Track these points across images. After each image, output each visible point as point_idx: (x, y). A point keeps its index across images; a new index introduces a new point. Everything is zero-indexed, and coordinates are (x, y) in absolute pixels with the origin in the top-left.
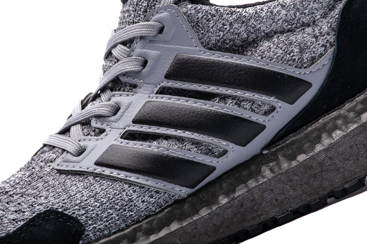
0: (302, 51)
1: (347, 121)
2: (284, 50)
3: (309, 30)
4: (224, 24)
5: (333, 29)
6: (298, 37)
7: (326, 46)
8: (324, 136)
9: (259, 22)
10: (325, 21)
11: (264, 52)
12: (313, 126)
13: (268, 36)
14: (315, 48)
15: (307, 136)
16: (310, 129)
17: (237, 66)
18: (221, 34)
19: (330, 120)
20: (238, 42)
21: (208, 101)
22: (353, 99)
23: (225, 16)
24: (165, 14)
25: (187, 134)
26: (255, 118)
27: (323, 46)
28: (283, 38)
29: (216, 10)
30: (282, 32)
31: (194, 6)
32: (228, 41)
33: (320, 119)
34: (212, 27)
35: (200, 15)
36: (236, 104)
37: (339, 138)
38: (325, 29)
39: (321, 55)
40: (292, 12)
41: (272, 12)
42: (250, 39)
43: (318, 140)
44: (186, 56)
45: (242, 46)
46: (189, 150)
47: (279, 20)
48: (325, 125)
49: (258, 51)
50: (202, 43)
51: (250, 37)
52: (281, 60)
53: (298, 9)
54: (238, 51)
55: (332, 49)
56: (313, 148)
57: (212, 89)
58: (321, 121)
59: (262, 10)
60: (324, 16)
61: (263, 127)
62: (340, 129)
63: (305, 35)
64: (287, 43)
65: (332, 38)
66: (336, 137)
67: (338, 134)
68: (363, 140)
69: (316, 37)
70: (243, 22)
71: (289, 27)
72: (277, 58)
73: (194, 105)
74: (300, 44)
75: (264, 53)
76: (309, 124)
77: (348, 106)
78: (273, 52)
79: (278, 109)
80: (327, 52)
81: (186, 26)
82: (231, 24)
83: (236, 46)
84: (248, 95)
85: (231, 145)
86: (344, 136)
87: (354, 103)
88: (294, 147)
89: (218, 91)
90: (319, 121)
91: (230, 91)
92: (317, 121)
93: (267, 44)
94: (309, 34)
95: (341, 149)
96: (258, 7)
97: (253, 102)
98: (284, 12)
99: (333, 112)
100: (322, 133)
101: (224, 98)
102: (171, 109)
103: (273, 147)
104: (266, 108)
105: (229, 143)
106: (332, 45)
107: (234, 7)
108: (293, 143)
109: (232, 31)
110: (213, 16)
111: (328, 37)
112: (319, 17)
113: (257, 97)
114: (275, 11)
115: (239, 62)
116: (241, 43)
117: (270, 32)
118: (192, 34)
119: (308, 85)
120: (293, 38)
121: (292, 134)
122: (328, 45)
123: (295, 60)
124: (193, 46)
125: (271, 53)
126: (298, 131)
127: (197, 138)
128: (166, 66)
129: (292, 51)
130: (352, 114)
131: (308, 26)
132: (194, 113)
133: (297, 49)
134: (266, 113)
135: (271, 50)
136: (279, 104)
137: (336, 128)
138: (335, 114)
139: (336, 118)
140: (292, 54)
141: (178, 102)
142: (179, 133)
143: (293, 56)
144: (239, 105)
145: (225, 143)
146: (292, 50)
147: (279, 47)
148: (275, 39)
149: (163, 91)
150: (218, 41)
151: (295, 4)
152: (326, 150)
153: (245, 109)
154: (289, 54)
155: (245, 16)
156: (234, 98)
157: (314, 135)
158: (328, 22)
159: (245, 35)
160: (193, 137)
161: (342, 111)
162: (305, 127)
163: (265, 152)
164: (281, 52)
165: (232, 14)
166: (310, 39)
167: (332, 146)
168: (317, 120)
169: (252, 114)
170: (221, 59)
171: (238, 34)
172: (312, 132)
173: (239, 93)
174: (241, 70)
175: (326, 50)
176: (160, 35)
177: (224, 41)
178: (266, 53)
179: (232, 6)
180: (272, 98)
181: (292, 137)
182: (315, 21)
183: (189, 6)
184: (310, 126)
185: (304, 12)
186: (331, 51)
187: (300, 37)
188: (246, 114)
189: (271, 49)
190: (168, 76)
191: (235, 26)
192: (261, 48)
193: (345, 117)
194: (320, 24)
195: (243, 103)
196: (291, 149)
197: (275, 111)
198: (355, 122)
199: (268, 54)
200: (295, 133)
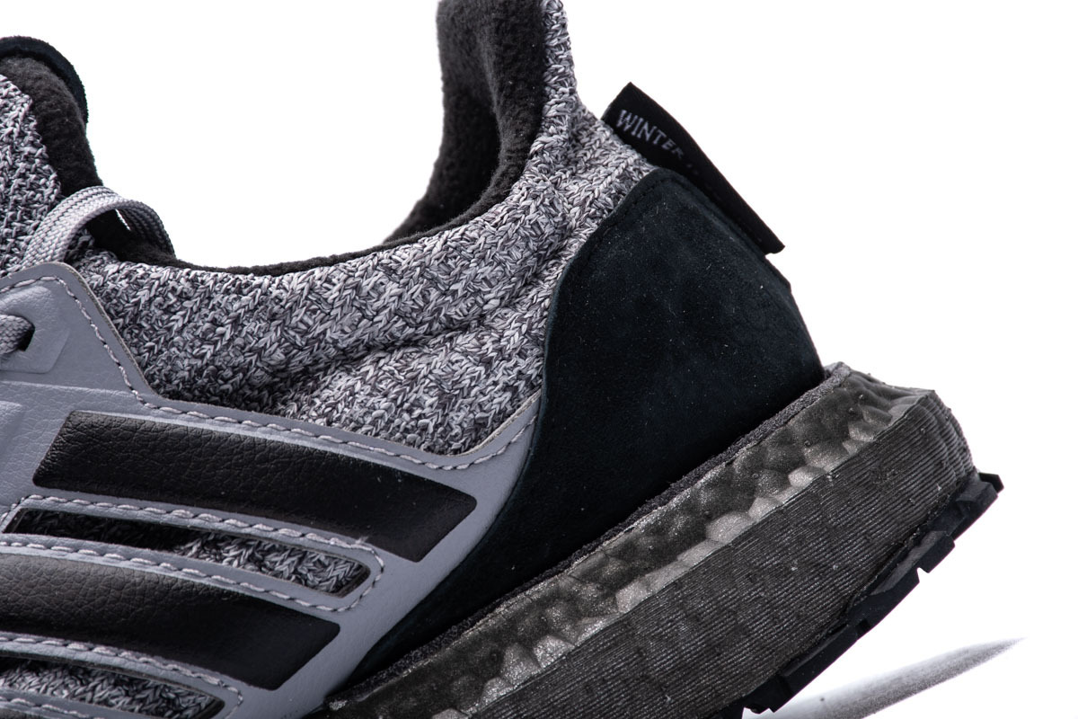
0: (445, 402)
1: (577, 611)
2: (395, 400)
3: (466, 341)
4: (214, 322)
5: (535, 341)
6: (434, 362)
7: (515, 390)
8: (511, 655)
9: (319, 316)
10: (512, 315)
11: (334, 406)
12: (480, 626)
13: (348, 359)
14: (485, 395)
15: (461, 654)
16: (469, 633)
17: (254, 445)
18: (208, 350)
19: (530, 607)
20: (259, 375)
21: (165, 554)
22: (594, 544)
23: (217, 298)
24: (36, 291)
25: (100, 654)
26: (305, 601)
27: (506, 388)
28: (390, 363)
29: (193, 281)
30: (389, 347)
31: (126, 267)
32: (228, 373)
33: (498, 605)
34: (180, 332)
35: (143, 295)
36: (251, 559)
37: (553, 660)
38: (514, 338)
39: (502, 416)
40: (416, 289)
41: (357, 288)
42: (295, 367)
43: (494, 666)
44: (99, 415)
45: (270, 387)
46: (105, 702)
47: (378, 312)
48: (513, 621)
49: (318, 402)
50: (150, 378)
51: (295, 361)
52: (384, 428)
53: (434, 281)
54: (259, 400)
55: (533, 399)
56: (479, 691)
57: (179, 515)
58: (502, 609)
59: (328, 281)
60: (510, 301)
61: (331, 631)
62: (557, 634)
63: (455, 357)
64: (402, 378)
65: (532, 366)
66: (545, 658)
67: (550, 650)
68: (621, 667)
69: (487, 363)
70: (273, 317)
71: (409, 331)
72: (374, 423)
73: (124, 564)
74: (439, 382)
75: (334, 408)
76: (467, 619)
77: (579, 565)
78: (362, 405)
79: (375, 575)
80: (519, 406)
81: (101, 328)
82: (236, 323)
83: (252, 387)
84: (286, 532)
85: (235, 686)
86: (569, 655)
87: (597, 557)
88: (423, 688)
89: (196, 522)
90: (497, 611)
91: (232, 523)
92: (492, 610)
93: (343, 381)
94: (465, 353)
95: (560, 695)
96: (317, 272)
97: (302, 554)
98: (392, 288)
99: (538, 582)
100: (504, 646)
101: (213, 542)
102: (51, 579)
103: (361, 691)
104: (340, 571)
105: (227, 679)
106: (532, 387)
107: (245, 271)
108: (420, 676)
109: (239, 341)
110: (183, 297)
111: (523, 363)
112: (495, 303)
113: (312, 537)
114: (367, 284)
115: (259, 434)
116: (267, 379)
117: (355, 347)
118: (116, 350)
119: (466, 503)
120: (419, 364)
121: (417, 651)
122: (522, 384)
123: (425, 428)
124: (121, 386)
125: (356, 407)
126: (434, 642)
127: (129, 665)
128: (38, 447)
129: (418, 403)
130: (590, 591)
131: (465, 328)
132: (121, 588)
133: (432, 397)
134: (341, 588)
135: (355, 398)
136: (379, 558)
137: (545, 629)
138: (542, 588)
139: (546, 602)
140: (417, 412)
141: (74, 556)
142: (75, 650)
143: (420, 417)
144: (260, 565)
145: (215, 681)
146: (417, 400)
147: (380, 392)
148: (368, 368)
149: (28, 523)
150: (200, 372)
151: (424, 267)
152: (516, 698)
153: (278, 575)
154: (410, 411)
155: (278, 299)
156: (244, 541)
157: (483, 652)
158: (521, 320)
159: (279, 356)
160: (116, 661)
161: (563, 582)
162: (455, 629)
163: (338, 705)
164: (384, 404)
165: (239, 292)
166: (468, 369)
167: (533, 684)
168: (490, 607)
169: (298, 590)
170: (206, 426)
171: (259, 352)
172: (476, 642)
173: (260, 527)
174: (265, 459)
175: (515, 401)
176: (20, 354)
177: (216, 373)
178: (340, 407)
179: (239, 268)
180: (358, 544)
181: (417, 659)
182: (483, 316)
183: (111, 268)
184: (472, 626)
185: (451, 288)
186: (529, 403)
187: (439, 360)
188: (282, 593)
189: (357, 396)
190: (45, 478)
191: (250, 326)
192: (327, 393)
193: (572, 599)
194: (498, 324)
195: (272, 557)
196: (415, 694)
197: (368, 581)
198: (601, 614)
199: (346, 410)
200: (425, 647)
